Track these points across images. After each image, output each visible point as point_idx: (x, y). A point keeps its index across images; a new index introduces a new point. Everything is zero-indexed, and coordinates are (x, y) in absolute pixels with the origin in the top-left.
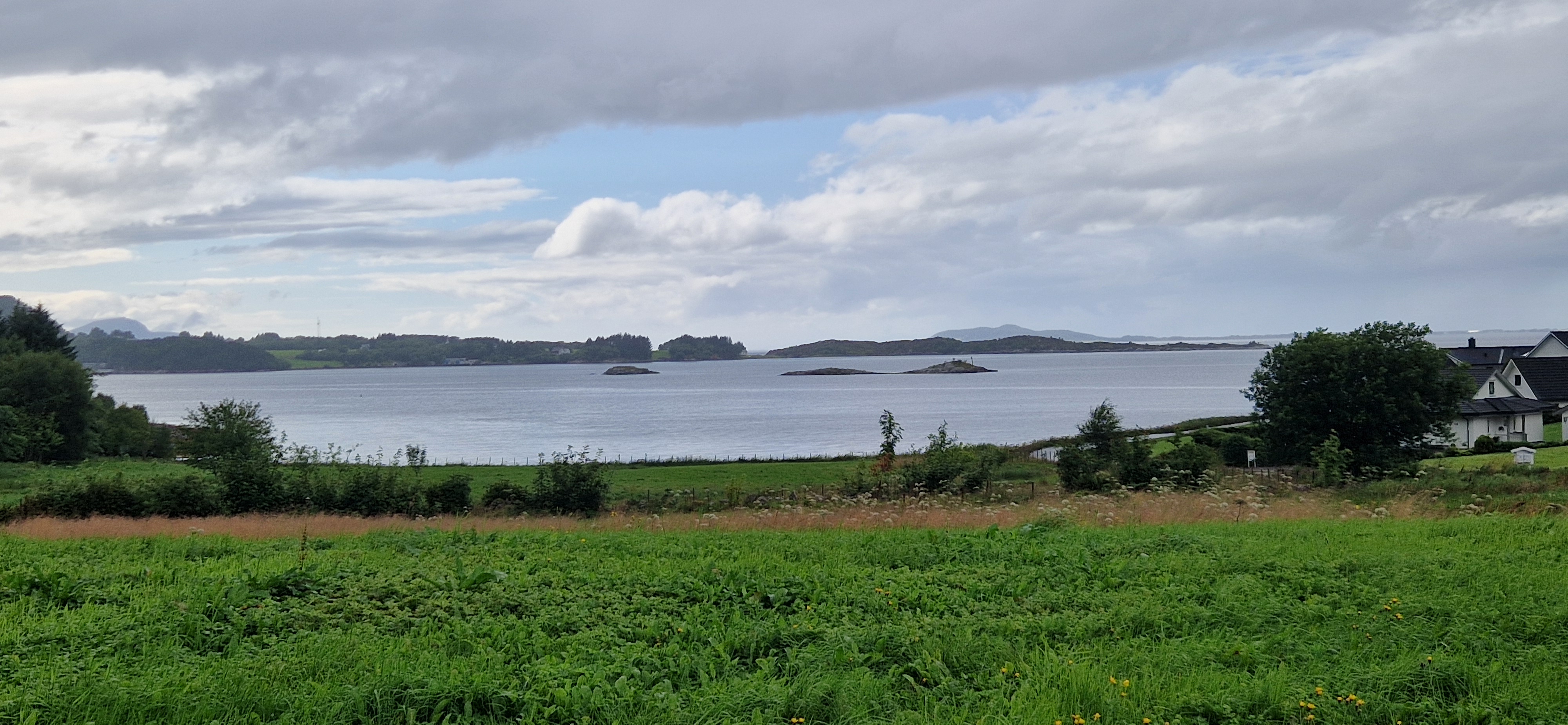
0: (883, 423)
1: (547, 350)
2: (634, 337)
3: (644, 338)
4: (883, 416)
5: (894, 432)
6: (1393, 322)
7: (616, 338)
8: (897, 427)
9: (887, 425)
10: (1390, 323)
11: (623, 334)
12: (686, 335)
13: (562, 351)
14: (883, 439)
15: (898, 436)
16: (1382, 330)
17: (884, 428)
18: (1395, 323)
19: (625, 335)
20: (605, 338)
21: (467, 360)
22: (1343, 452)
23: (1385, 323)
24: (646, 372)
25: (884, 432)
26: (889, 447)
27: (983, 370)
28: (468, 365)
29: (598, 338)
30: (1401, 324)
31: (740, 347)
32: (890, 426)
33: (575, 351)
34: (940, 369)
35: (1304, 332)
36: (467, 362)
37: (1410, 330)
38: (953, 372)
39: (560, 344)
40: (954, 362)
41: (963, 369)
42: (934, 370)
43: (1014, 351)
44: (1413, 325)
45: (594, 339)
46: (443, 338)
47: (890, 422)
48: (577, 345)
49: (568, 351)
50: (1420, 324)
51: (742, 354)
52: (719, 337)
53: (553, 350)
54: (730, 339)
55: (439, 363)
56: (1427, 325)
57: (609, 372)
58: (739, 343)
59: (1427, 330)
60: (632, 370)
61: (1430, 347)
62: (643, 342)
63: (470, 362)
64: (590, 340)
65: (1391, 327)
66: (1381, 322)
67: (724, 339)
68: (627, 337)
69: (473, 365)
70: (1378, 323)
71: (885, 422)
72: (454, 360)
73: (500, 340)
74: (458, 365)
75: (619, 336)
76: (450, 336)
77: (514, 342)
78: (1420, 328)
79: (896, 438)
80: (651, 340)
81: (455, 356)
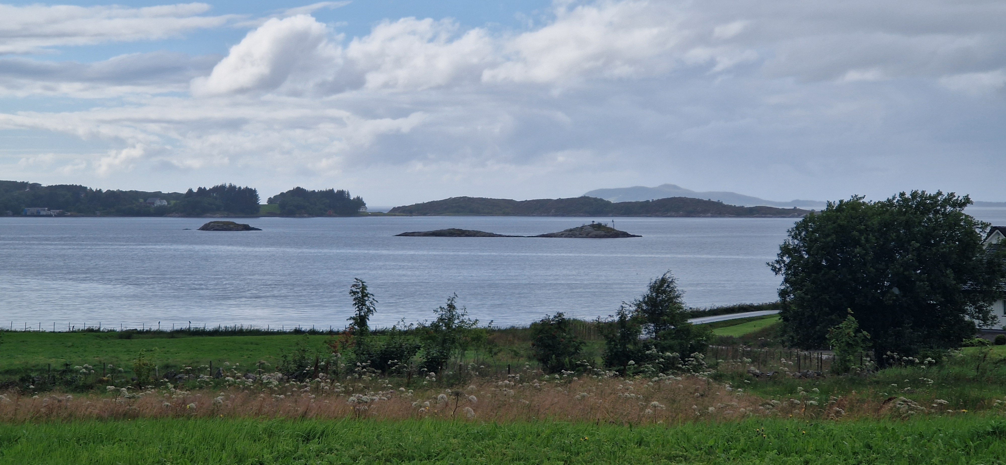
0: (354, 293)
1: (141, 200)
2: (240, 188)
3: (251, 189)
4: (354, 286)
5: (367, 303)
6: (931, 191)
7: (220, 190)
8: (371, 298)
9: (360, 295)
10: (928, 193)
11: (227, 185)
12: (298, 188)
13: (158, 203)
14: (353, 312)
15: (372, 308)
16: (919, 199)
17: (355, 299)
18: (933, 193)
19: (231, 186)
20: (208, 189)
21: (49, 210)
22: (859, 335)
23: (923, 192)
24: (246, 228)
25: (355, 304)
26: (361, 321)
27: (625, 235)
28: (50, 216)
30: (939, 193)
31: (359, 203)
32: (363, 296)
33: (173, 202)
34: (578, 233)
35: (835, 200)
36: (49, 213)
37: (950, 200)
38: (591, 237)
39: (158, 195)
40: (593, 226)
41: (603, 233)
42: (572, 233)
43: (669, 214)
44: (952, 195)
45: (195, 190)
46: (23, 185)
47: (362, 292)
48: (176, 196)
49: (165, 203)
50: (960, 195)
51: (361, 211)
52: (336, 191)
53: (148, 201)
54: (348, 193)
55: (17, 213)
56: (967, 196)
57: (206, 228)
58: (358, 198)
59: (967, 201)
60: (232, 226)
61: (969, 221)
62: (251, 194)
63: (52, 212)
64: (190, 191)
65: (930, 198)
66: (920, 192)
67: (341, 193)
68: (232, 188)
69: (56, 216)
70: (916, 192)
71: (358, 293)
72: (34, 210)
74: (38, 215)
75: (223, 187)
76: (31, 182)
77: (104, 191)
78: (960, 199)
79: (370, 311)
80: (259, 192)
81: (35, 206)
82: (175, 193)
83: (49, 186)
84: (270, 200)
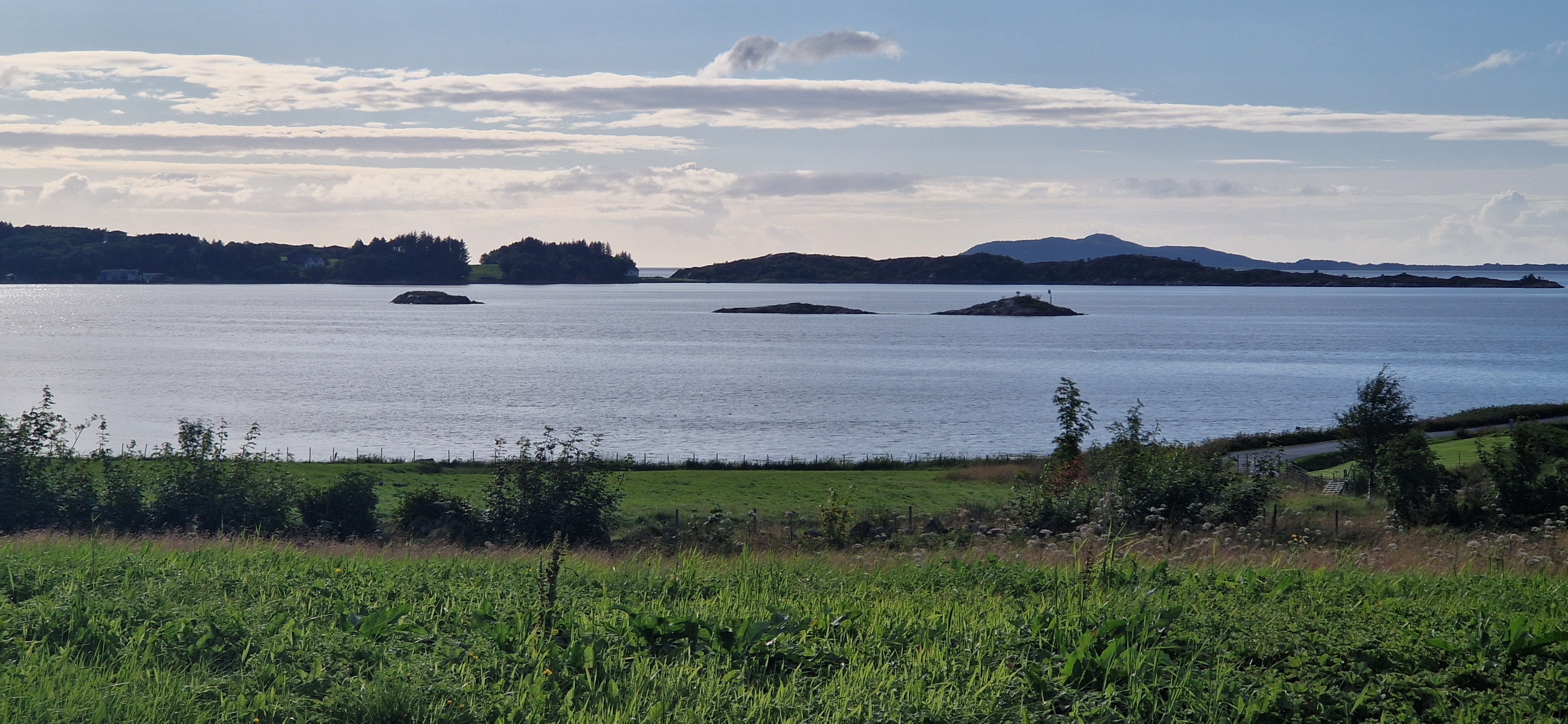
0: (1060, 401)
1: (285, 258)
2: (438, 239)
3: (456, 241)
4: (1060, 389)
5: (1079, 416)
7: (407, 241)
8: (1085, 408)
9: (1067, 404)
11: (419, 235)
12: (530, 240)
13: (311, 261)
14: (1058, 430)
15: (1086, 424)
17: (1061, 410)
19: (423, 236)
20: (388, 240)
21: (140, 273)
24: (463, 300)
25: (1062, 417)
26: (1069, 442)
27: (1068, 312)
28: (143, 282)
29: (376, 240)
31: (626, 262)
32: (1073, 406)
33: (333, 261)
34: (994, 310)
36: (141, 277)
38: (1014, 315)
39: (307, 250)
40: (1018, 300)
41: (1032, 309)
42: (984, 311)
45: (367, 242)
46: (99, 234)
47: (1071, 398)
48: (336, 251)
49: (321, 262)
51: (629, 274)
52: (588, 243)
53: (297, 259)
54: (608, 248)
55: (91, 277)
57: (401, 300)
58: (624, 255)
60: (438, 297)
62: (455, 249)
63: (145, 276)
64: (359, 243)
67: (598, 246)
68: (426, 239)
69: (152, 282)
71: (1064, 399)
72: (117, 273)
73: (201, 239)
74: (124, 281)
75: (411, 238)
76: (109, 230)
79: (1083, 428)
80: (468, 246)
81: (119, 267)
82: (335, 247)
84: (485, 259)
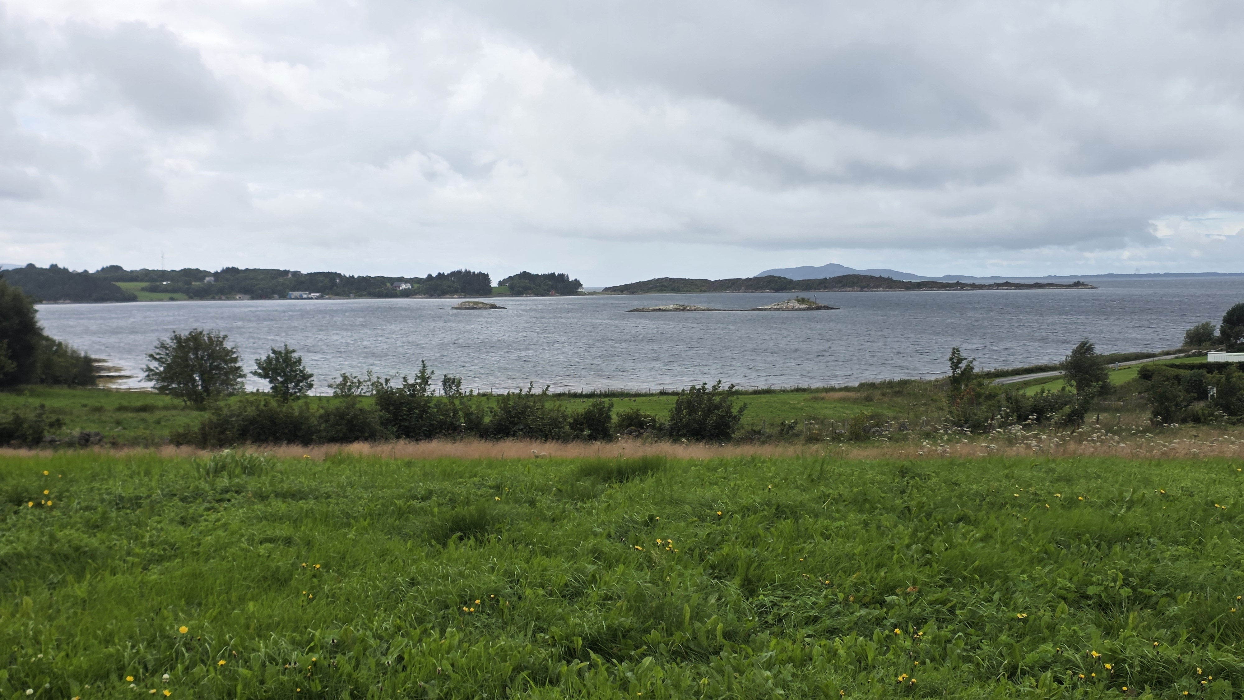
1: (389, 284)
2: (474, 273)
3: (482, 274)
11: (463, 271)
12: (525, 272)
13: (403, 286)
20: (446, 274)
21: (310, 293)
24: (493, 307)
27: (826, 308)
28: (311, 299)
29: (439, 273)
31: (577, 284)
33: (416, 286)
34: (784, 307)
36: (310, 296)
38: (796, 310)
39: (401, 280)
40: (797, 300)
41: (806, 306)
42: (779, 307)
46: (285, 273)
48: (418, 280)
49: (409, 286)
51: (579, 290)
52: (557, 274)
53: (394, 285)
54: (567, 276)
55: (282, 296)
57: (461, 307)
58: (576, 280)
60: (481, 306)
62: (483, 278)
63: (313, 295)
64: (430, 276)
67: (562, 276)
68: (467, 273)
69: (316, 299)
72: (297, 294)
74: (300, 298)
75: (459, 272)
76: (292, 270)
77: (356, 276)
80: (491, 277)
81: (298, 290)
82: (416, 278)
83: (308, 274)
84: (500, 283)
